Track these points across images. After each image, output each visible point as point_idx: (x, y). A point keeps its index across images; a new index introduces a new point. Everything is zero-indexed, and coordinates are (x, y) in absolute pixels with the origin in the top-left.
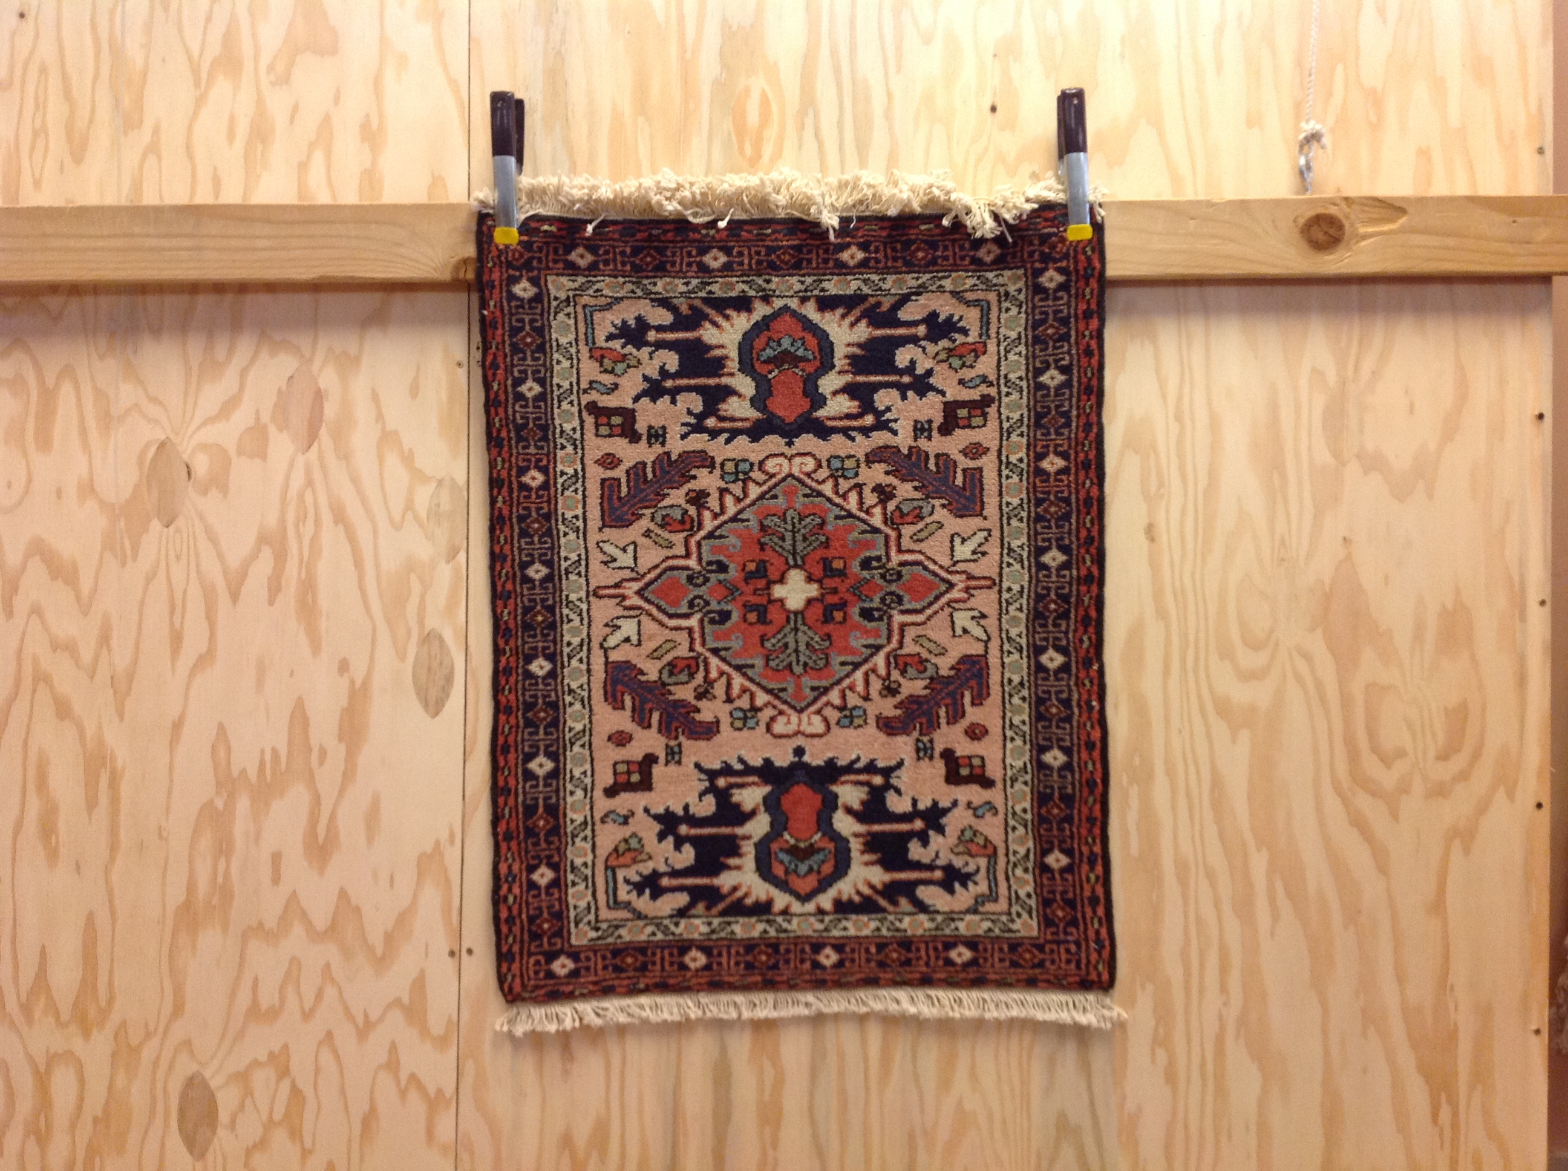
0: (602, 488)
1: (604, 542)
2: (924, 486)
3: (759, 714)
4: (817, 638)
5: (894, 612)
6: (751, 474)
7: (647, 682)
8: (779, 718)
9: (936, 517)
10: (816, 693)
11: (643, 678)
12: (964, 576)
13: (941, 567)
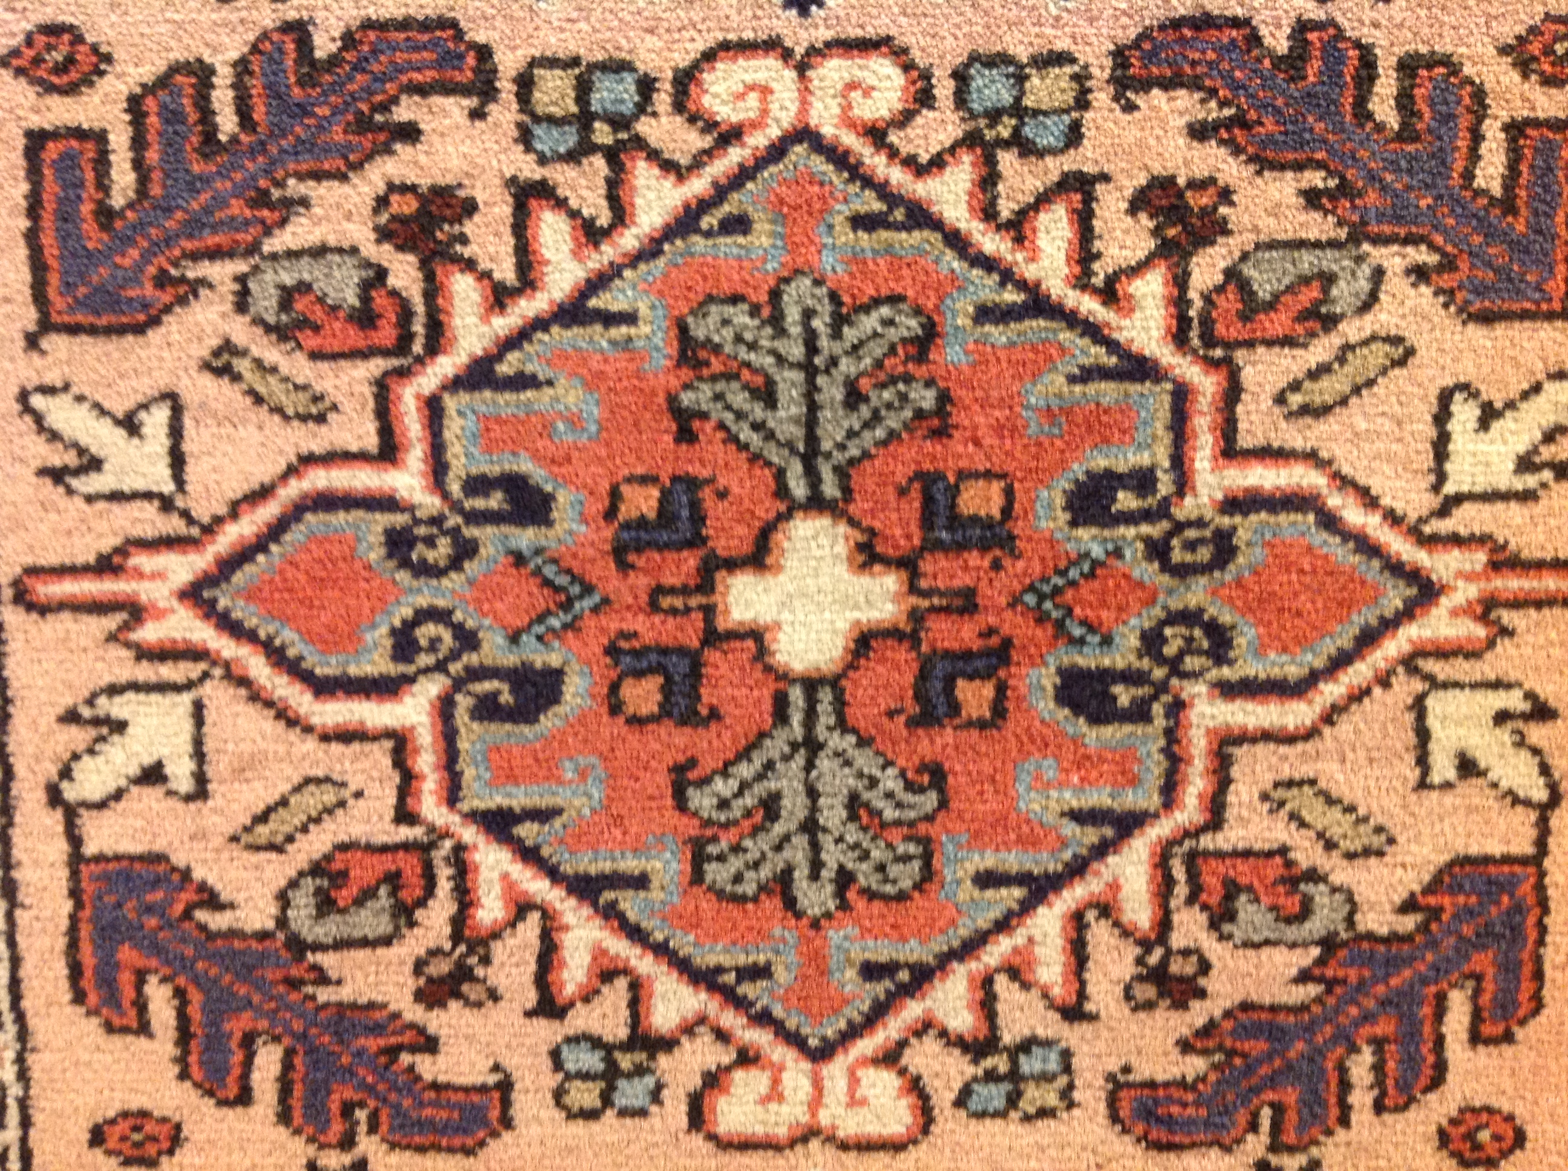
0: (34, 172)
1: (48, 390)
2: (1345, 189)
3: (663, 1061)
4: (890, 781)
5: (1196, 690)
6: (644, 127)
7: (233, 934)
8: (739, 1075)
9: (1383, 319)
10: (880, 988)
11: (218, 921)
12: (1481, 557)
13: (1393, 518)
